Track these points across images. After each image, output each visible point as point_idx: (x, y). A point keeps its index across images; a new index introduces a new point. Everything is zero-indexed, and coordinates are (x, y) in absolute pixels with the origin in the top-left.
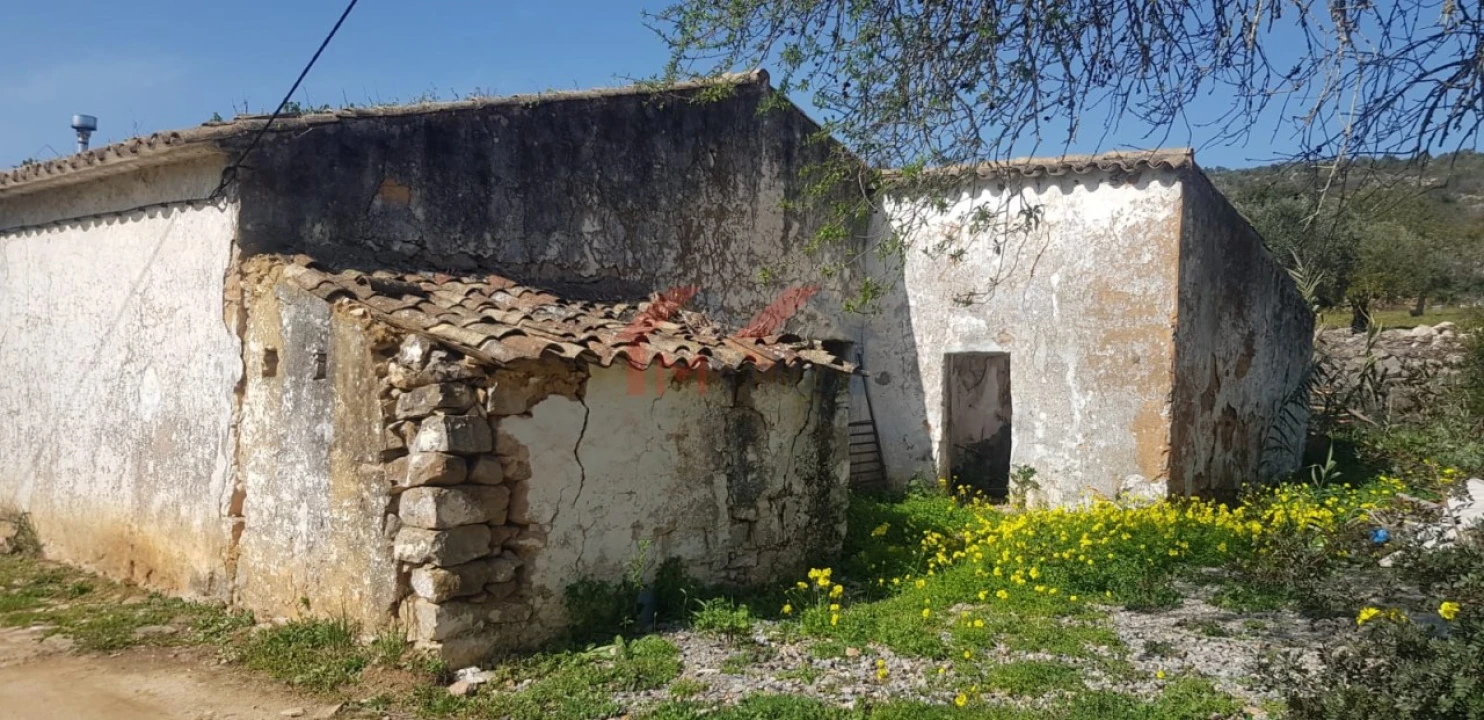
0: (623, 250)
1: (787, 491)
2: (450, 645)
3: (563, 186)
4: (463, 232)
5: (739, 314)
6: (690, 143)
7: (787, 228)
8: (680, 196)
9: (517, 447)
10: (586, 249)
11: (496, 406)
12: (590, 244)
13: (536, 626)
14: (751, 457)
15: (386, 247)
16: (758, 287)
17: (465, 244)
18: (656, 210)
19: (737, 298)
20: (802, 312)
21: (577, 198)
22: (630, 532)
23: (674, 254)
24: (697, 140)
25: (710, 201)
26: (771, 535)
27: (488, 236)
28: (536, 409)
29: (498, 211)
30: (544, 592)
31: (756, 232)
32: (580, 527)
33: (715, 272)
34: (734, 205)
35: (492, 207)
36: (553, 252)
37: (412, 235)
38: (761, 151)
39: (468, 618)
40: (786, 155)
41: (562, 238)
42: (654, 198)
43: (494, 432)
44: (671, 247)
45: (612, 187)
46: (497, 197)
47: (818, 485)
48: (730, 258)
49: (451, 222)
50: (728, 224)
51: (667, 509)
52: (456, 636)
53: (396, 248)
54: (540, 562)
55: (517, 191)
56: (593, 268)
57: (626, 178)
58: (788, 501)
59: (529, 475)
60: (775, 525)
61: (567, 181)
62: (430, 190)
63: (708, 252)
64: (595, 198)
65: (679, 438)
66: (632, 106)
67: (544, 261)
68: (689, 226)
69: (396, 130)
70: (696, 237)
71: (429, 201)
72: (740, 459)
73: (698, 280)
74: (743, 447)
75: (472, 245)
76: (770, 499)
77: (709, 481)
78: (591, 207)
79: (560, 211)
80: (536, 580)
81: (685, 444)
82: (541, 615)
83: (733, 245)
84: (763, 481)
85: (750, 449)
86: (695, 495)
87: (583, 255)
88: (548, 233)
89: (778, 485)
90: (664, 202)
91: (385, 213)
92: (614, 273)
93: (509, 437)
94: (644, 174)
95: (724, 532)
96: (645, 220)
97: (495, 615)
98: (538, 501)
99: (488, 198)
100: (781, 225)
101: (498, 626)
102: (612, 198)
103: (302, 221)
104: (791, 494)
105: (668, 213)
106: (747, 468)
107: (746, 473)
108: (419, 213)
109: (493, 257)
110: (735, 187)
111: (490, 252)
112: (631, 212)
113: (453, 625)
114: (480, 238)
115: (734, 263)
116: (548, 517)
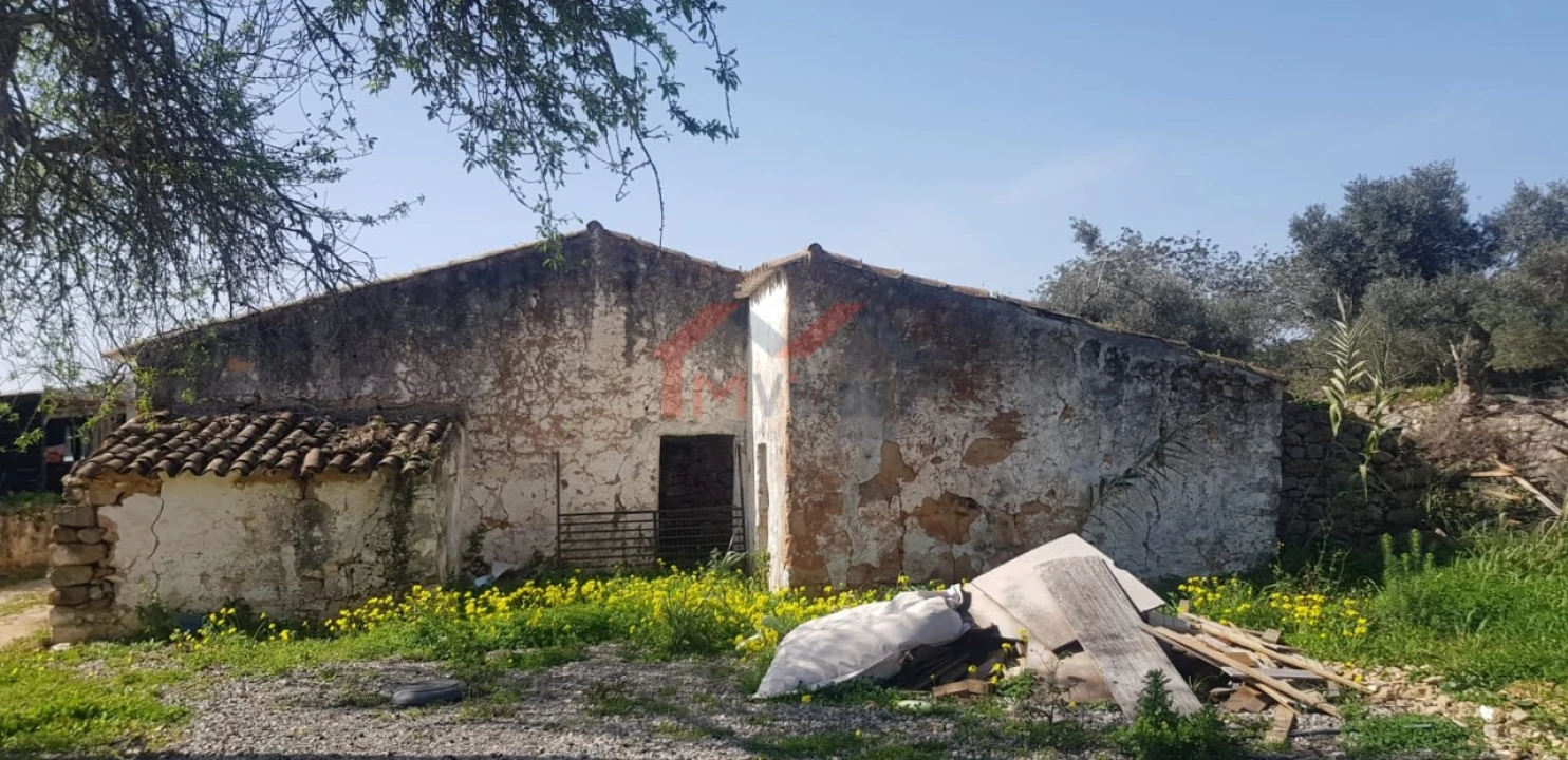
0: (437, 381)
1: (358, 559)
2: (59, 630)
3: (377, 343)
4: (289, 384)
5: (569, 420)
6: (506, 295)
7: (630, 344)
8: (497, 335)
9: (111, 524)
10: (400, 384)
11: (91, 498)
12: (404, 381)
13: (121, 628)
14: (316, 533)
15: (231, 399)
16: (594, 397)
17: (292, 391)
18: (471, 348)
19: (568, 407)
20: (655, 413)
21: (389, 349)
22: (198, 579)
23: (491, 379)
24: (515, 290)
25: (531, 334)
26: (339, 590)
27: (309, 385)
28: (124, 502)
29: (318, 367)
30: (127, 610)
31: (589, 352)
32: (155, 572)
33: (539, 388)
34: (561, 334)
35: (313, 366)
36: (368, 389)
37: (249, 390)
38: (594, 286)
39: (71, 616)
40: (627, 285)
41: (376, 379)
42: (469, 339)
43: (96, 514)
44: (488, 374)
45: (426, 338)
46: (317, 358)
47: (393, 556)
48: (557, 376)
49: (280, 379)
50: (554, 350)
51: (232, 566)
52: (62, 625)
53: (238, 399)
54: (123, 591)
55: (334, 352)
56: (406, 397)
57: (438, 329)
58: (357, 567)
59: (118, 539)
60: (344, 583)
61: (380, 339)
62: (262, 361)
63: (530, 373)
64: (408, 348)
65: (245, 520)
66: (444, 277)
67: (360, 397)
68: (508, 357)
69: (236, 328)
70: (517, 363)
71: (261, 367)
72: (306, 535)
73: (520, 397)
74: (310, 527)
75: (297, 392)
76: (340, 566)
77: (277, 549)
78: (404, 354)
79: (373, 361)
80: (119, 600)
81: (253, 524)
82: (124, 621)
83: (561, 366)
84: (329, 552)
85: (316, 528)
86: (262, 558)
87: (397, 389)
88: (363, 377)
89: (346, 554)
90: (479, 341)
91: (229, 380)
92: (429, 399)
93: (105, 518)
94: (459, 322)
95: (293, 585)
96: (459, 357)
97: (90, 617)
98: (120, 556)
99: (309, 361)
100: (623, 342)
101: (91, 623)
102: (426, 344)
103: (175, 391)
104: (361, 562)
105: (483, 349)
106: (313, 542)
107: (311, 546)
108: (255, 377)
109: (315, 398)
110: (562, 320)
111: (312, 395)
112: (444, 354)
113: (58, 619)
114: (303, 387)
115: (562, 379)
116: (128, 564)
